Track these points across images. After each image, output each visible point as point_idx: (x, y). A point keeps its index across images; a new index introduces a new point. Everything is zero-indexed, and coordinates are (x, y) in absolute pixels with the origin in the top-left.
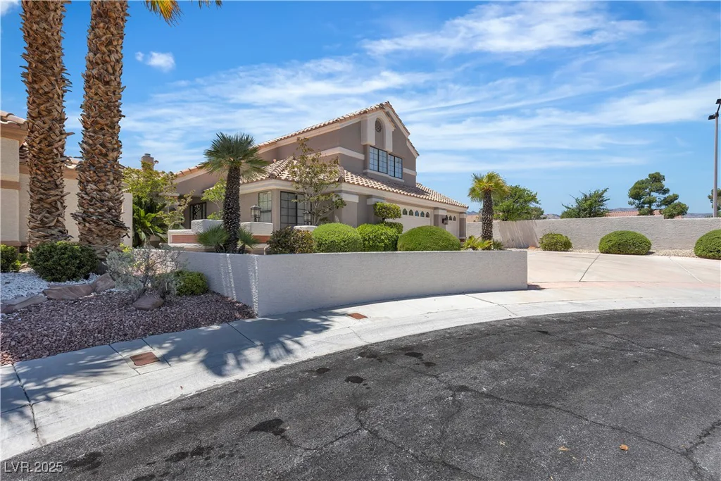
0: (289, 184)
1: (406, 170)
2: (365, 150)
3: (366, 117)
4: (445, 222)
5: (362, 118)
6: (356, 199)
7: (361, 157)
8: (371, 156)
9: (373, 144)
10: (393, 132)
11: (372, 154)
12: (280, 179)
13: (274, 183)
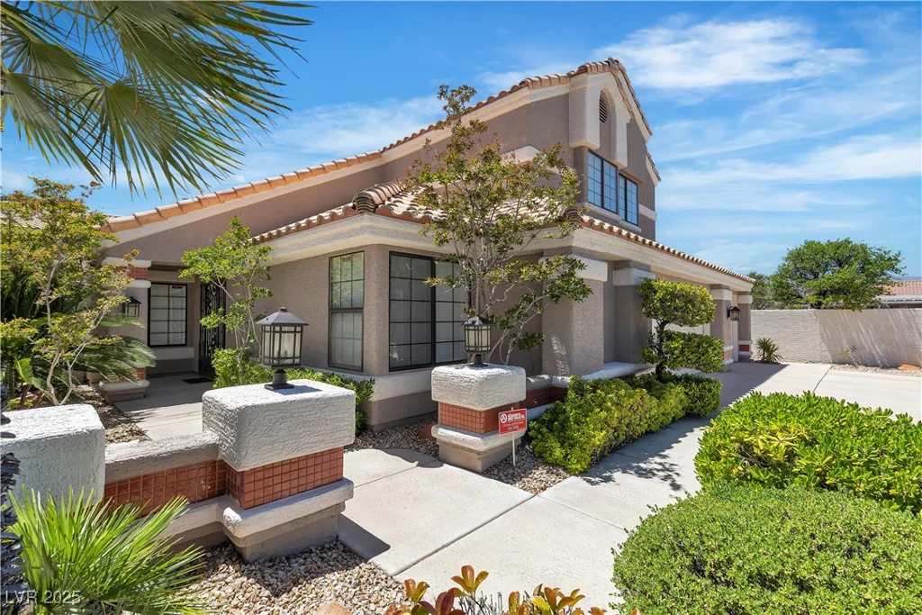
1: (644, 210)
2: (579, 158)
4: (733, 314)
5: (572, 86)
6: (602, 273)
8: (590, 172)
9: (595, 147)
10: (628, 124)
11: (593, 168)
12: (387, 213)
13: (368, 227)
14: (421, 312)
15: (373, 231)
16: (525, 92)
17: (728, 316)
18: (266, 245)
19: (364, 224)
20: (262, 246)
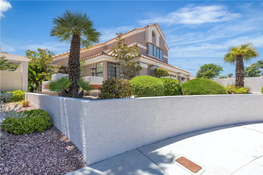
0: (112, 58)
1: (164, 56)
2: (147, 45)
3: (148, 29)
4: (183, 79)
5: (146, 29)
6: (146, 66)
7: (145, 48)
8: (150, 48)
9: (151, 42)
10: (159, 37)
11: (151, 47)
12: (107, 55)
13: (104, 57)
14: (113, 73)
15: (105, 58)
16: (135, 31)
17: (182, 79)
18: (84, 61)
19: (103, 56)
20: (83, 61)
